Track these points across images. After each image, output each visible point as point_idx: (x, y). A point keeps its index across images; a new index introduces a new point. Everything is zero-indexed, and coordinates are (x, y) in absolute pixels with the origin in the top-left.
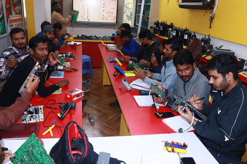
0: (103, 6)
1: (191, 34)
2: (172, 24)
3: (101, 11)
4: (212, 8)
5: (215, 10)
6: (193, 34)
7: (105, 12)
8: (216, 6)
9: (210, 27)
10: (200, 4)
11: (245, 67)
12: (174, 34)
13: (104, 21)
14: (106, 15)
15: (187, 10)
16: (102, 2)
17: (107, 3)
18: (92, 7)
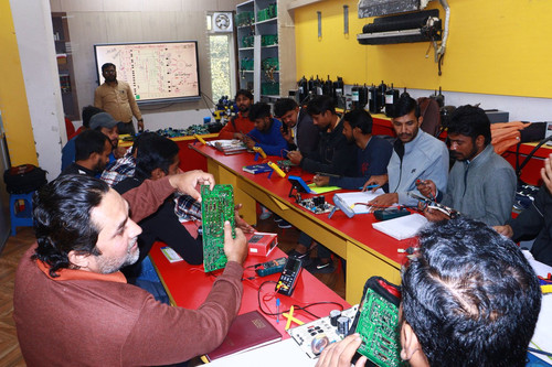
0: (165, 62)
1: (397, 92)
2: (340, 79)
3: (164, 74)
4: (440, 38)
5: (444, 40)
6: (401, 92)
7: (172, 75)
8: (446, 33)
9: (440, 74)
10: (416, 31)
11: (548, 134)
12: (356, 98)
13: (174, 95)
14: (175, 82)
15: (375, 47)
16: (162, 53)
17: (174, 55)
18: (142, 68)
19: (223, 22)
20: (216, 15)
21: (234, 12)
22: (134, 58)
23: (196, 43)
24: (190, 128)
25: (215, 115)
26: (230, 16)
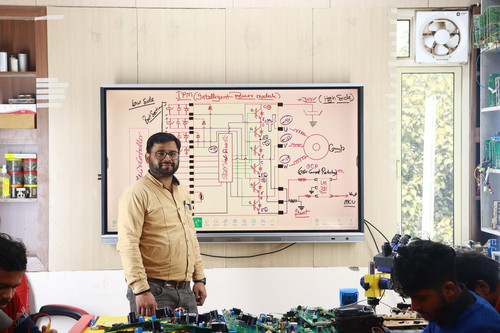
0: (275, 137)
3: (269, 167)
7: (291, 172)
14: (297, 190)
16: (268, 115)
17: (300, 121)
18: (214, 149)
19: (442, 36)
20: (423, 18)
21: (473, 10)
22: (197, 124)
23: (360, 90)
24: (291, 314)
25: (366, 286)
26: (462, 21)
